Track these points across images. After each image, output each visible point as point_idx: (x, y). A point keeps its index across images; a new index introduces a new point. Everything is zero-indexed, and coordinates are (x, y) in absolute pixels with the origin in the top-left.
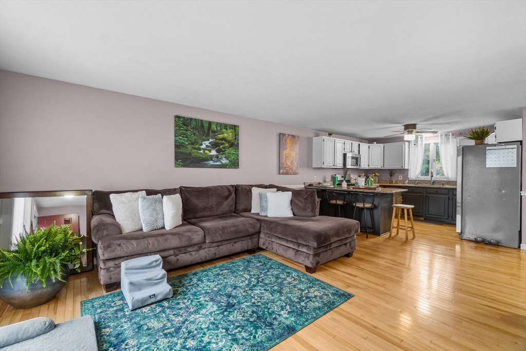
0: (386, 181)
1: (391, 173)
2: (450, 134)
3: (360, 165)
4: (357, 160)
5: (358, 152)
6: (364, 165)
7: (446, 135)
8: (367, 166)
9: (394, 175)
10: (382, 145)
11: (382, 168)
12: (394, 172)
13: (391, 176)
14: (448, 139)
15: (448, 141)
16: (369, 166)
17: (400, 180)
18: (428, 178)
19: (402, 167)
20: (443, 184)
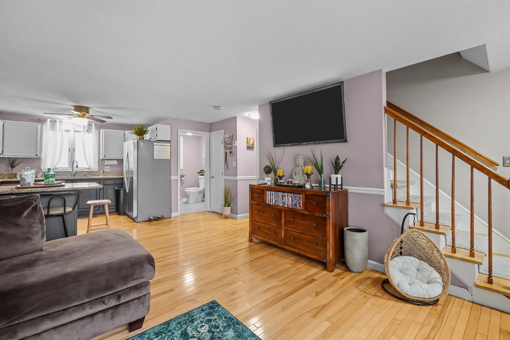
1: (13, 163)
9: (18, 166)
12: (17, 162)
13: (12, 167)
14: (90, 129)
15: (89, 131)
18: (68, 168)
19: (37, 155)
20: (85, 175)
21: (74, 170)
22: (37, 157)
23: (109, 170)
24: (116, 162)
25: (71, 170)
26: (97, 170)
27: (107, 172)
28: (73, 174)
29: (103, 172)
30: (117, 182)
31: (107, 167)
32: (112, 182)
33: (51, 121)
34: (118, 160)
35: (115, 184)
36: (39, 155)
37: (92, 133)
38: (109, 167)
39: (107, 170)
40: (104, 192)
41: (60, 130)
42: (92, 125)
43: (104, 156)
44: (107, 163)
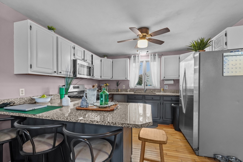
0: (114, 89)
1: (118, 83)
2: (157, 54)
3: (93, 76)
4: (90, 70)
5: (91, 63)
6: (97, 76)
7: (154, 55)
8: (100, 77)
9: (119, 85)
10: (111, 60)
11: (112, 79)
12: (119, 82)
13: (118, 85)
14: (155, 58)
15: (154, 60)
16: (101, 77)
17: (124, 89)
18: (142, 87)
19: (126, 78)
20: (152, 91)
21: (146, 88)
22: (126, 79)
23: (167, 88)
24: (172, 82)
25: (144, 88)
26: (160, 88)
27: (166, 90)
28: (145, 90)
29: (163, 90)
30: (174, 99)
31: (166, 86)
32: (169, 99)
33: (133, 57)
34: (174, 80)
35: (172, 101)
36: (127, 78)
37: (156, 62)
38: (167, 86)
39: (166, 88)
40: (163, 106)
41: (138, 62)
42: (156, 55)
43: (163, 78)
44: (166, 82)
